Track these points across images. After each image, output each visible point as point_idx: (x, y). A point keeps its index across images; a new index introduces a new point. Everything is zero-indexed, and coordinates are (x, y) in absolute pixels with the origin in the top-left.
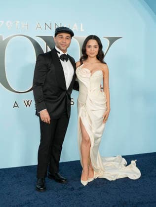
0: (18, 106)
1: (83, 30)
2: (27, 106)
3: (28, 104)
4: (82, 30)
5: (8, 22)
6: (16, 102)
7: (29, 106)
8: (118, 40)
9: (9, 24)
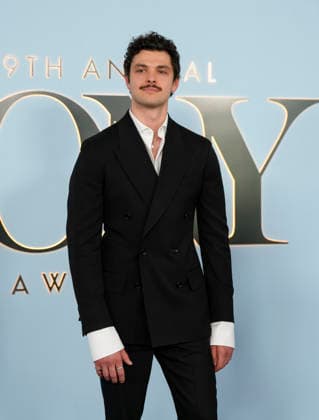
0: (25, 289)
1: (214, 81)
2: (51, 289)
3: (54, 284)
4: (211, 80)
5: (8, 57)
6: (20, 279)
7: (59, 288)
8: (309, 108)
9: (11, 62)
